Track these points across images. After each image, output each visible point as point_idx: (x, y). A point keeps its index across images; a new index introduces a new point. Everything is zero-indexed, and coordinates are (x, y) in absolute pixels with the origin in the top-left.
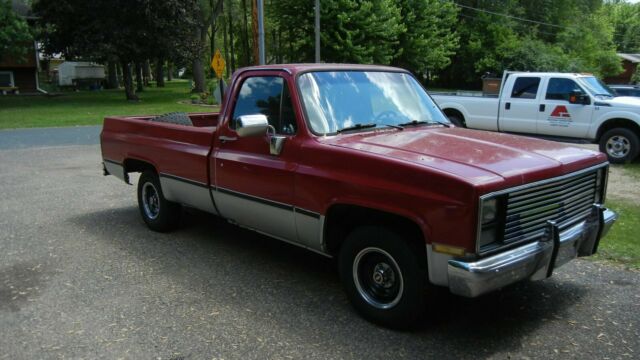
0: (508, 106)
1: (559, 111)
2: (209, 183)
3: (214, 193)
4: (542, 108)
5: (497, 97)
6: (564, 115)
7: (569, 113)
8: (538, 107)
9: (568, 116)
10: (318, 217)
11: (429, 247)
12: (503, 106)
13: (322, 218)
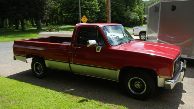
2: (69, 61)
3: (71, 64)
10: (117, 70)
11: (158, 77)
13: (119, 71)
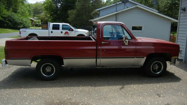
0: (52, 32)
1: (66, 33)
2: (96, 57)
4: (62, 32)
5: (48, 29)
6: (68, 34)
7: (69, 33)
8: (61, 32)
9: (69, 34)
10: (143, 58)
11: (172, 58)
12: (50, 32)
13: (145, 58)
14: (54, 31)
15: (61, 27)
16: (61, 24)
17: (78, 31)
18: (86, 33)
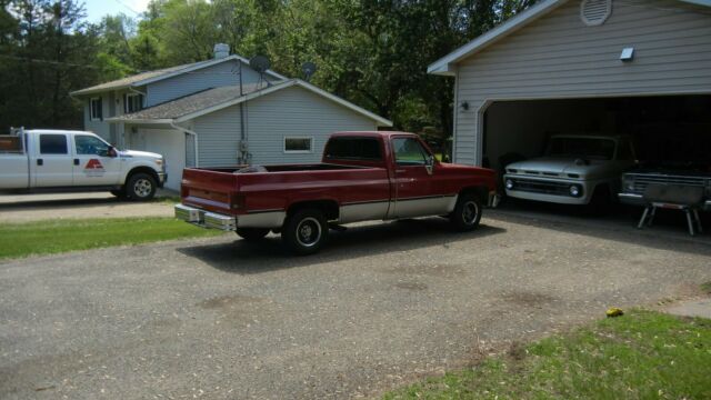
0: (40, 162)
1: (92, 164)
2: (390, 198)
3: (391, 203)
4: (77, 162)
5: (22, 153)
6: (98, 167)
7: (102, 164)
8: (73, 162)
9: (102, 167)
12: (33, 163)
13: (456, 197)
14: (46, 157)
15: (71, 145)
16: (70, 134)
17: (130, 156)
18: (159, 163)
